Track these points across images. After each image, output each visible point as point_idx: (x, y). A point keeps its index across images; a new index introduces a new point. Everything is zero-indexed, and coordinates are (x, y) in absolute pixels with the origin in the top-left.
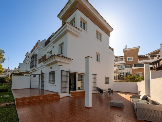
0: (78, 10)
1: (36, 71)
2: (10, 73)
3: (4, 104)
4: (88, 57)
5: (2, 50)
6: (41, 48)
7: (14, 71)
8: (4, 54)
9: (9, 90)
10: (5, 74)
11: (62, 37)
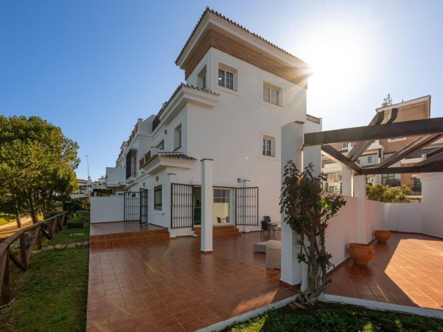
0: (212, 48)
1: (135, 184)
2: (91, 190)
3: (73, 245)
4: (204, 159)
5: (74, 141)
6: (145, 136)
7: (100, 185)
8: (78, 150)
9: (85, 225)
10: (83, 191)
11: (177, 113)
